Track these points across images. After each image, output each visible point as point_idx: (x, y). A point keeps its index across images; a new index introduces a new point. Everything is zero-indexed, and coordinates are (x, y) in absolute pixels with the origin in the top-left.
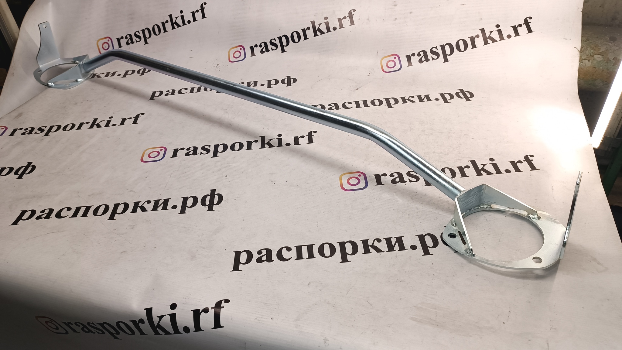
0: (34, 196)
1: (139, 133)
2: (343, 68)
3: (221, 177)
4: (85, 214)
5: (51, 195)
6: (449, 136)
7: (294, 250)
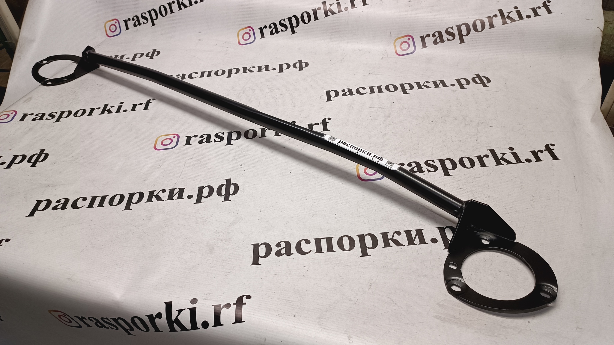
0: (49, 186)
1: (151, 119)
2: (355, 51)
3: (236, 166)
4: (101, 205)
5: (65, 184)
6: (466, 124)
7: (313, 243)
